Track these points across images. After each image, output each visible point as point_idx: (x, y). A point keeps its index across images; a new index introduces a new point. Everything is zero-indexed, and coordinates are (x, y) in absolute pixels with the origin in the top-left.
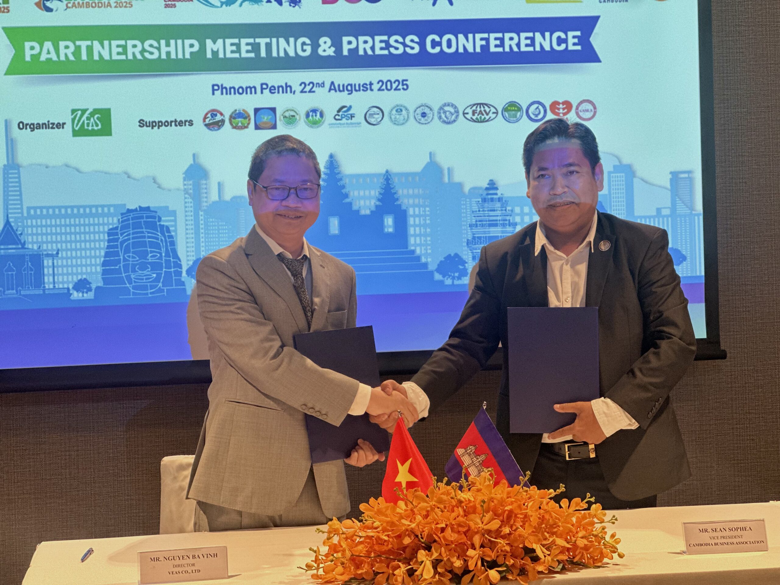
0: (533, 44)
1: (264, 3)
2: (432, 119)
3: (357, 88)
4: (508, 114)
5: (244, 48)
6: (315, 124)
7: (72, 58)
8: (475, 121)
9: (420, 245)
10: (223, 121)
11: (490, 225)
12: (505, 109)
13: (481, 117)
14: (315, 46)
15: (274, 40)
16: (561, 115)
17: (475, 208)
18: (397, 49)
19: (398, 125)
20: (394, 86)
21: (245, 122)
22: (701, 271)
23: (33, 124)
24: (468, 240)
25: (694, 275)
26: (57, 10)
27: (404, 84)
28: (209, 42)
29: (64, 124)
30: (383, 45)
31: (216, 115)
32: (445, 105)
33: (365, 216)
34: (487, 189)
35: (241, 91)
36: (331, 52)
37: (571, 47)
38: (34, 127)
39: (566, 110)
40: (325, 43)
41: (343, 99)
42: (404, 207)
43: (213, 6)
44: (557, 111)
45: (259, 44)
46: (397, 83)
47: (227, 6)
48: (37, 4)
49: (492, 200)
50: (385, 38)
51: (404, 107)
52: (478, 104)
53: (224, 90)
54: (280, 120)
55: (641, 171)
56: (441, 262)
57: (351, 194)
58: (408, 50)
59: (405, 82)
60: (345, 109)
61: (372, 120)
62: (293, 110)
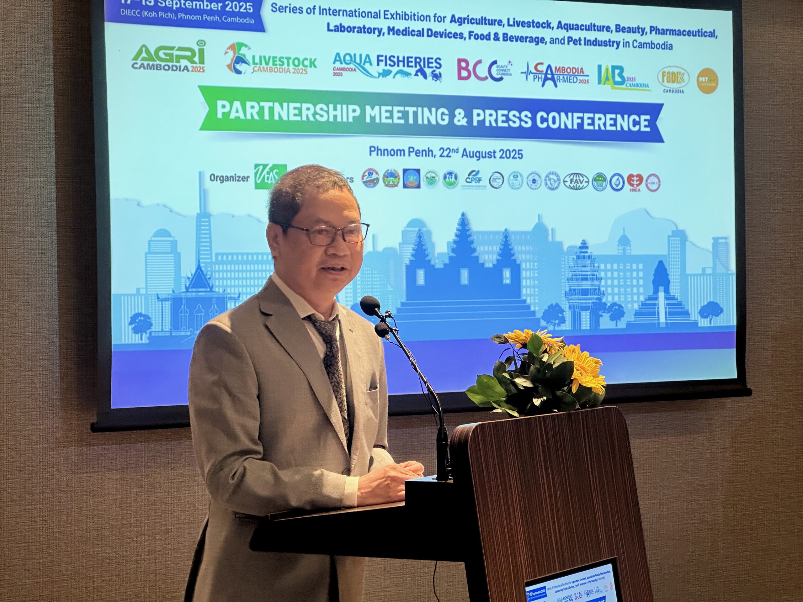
0: (615, 125)
1: (413, 76)
2: (541, 185)
3: (484, 155)
4: (597, 184)
5: (396, 115)
6: (451, 185)
7: (256, 117)
8: (572, 189)
9: (530, 295)
10: (377, 179)
11: (583, 279)
12: (595, 179)
13: (576, 185)
14: (452, 116)
15: (420, 109)
16: (635, 186)
17: (572, 264)
18: (514, 122)
19: (514, 189)
20: (512, 154)
21: (396, 180)
22: (733, 321)
23: (223, 177)
24: (566, 292)
25: (729, 325)
26: (245, 73)
27: (519, 154)
28: (368, 108)
29: (248, 177)
30: (504, 118)
31: (372, 174)
32: (550, 173)
33: (489, 269)
34: (580, 248)
35: (392, 153)
36: (464, 122)
37: (643, 129)
38: (223, 179)
39: (638, 182)
40: (460, 114)
41: (473, 164)
42: (518, 262)
44: (632, 182)
45: (408, 112)
46: (514, 152)
47: (383, 77)
48: (229, 66)
49: (584, 257)
50: (506, 112)
51: (520, 173)
52: (574, 174)
53: (379, 152)
54: (424, 181)
55: (691, 237)
56: (546, 310)
57: (478, 249)
58: (523, 124)
59: (520, 152)
60: (474, 173)
61: (495, 184)
62: (433, 172)
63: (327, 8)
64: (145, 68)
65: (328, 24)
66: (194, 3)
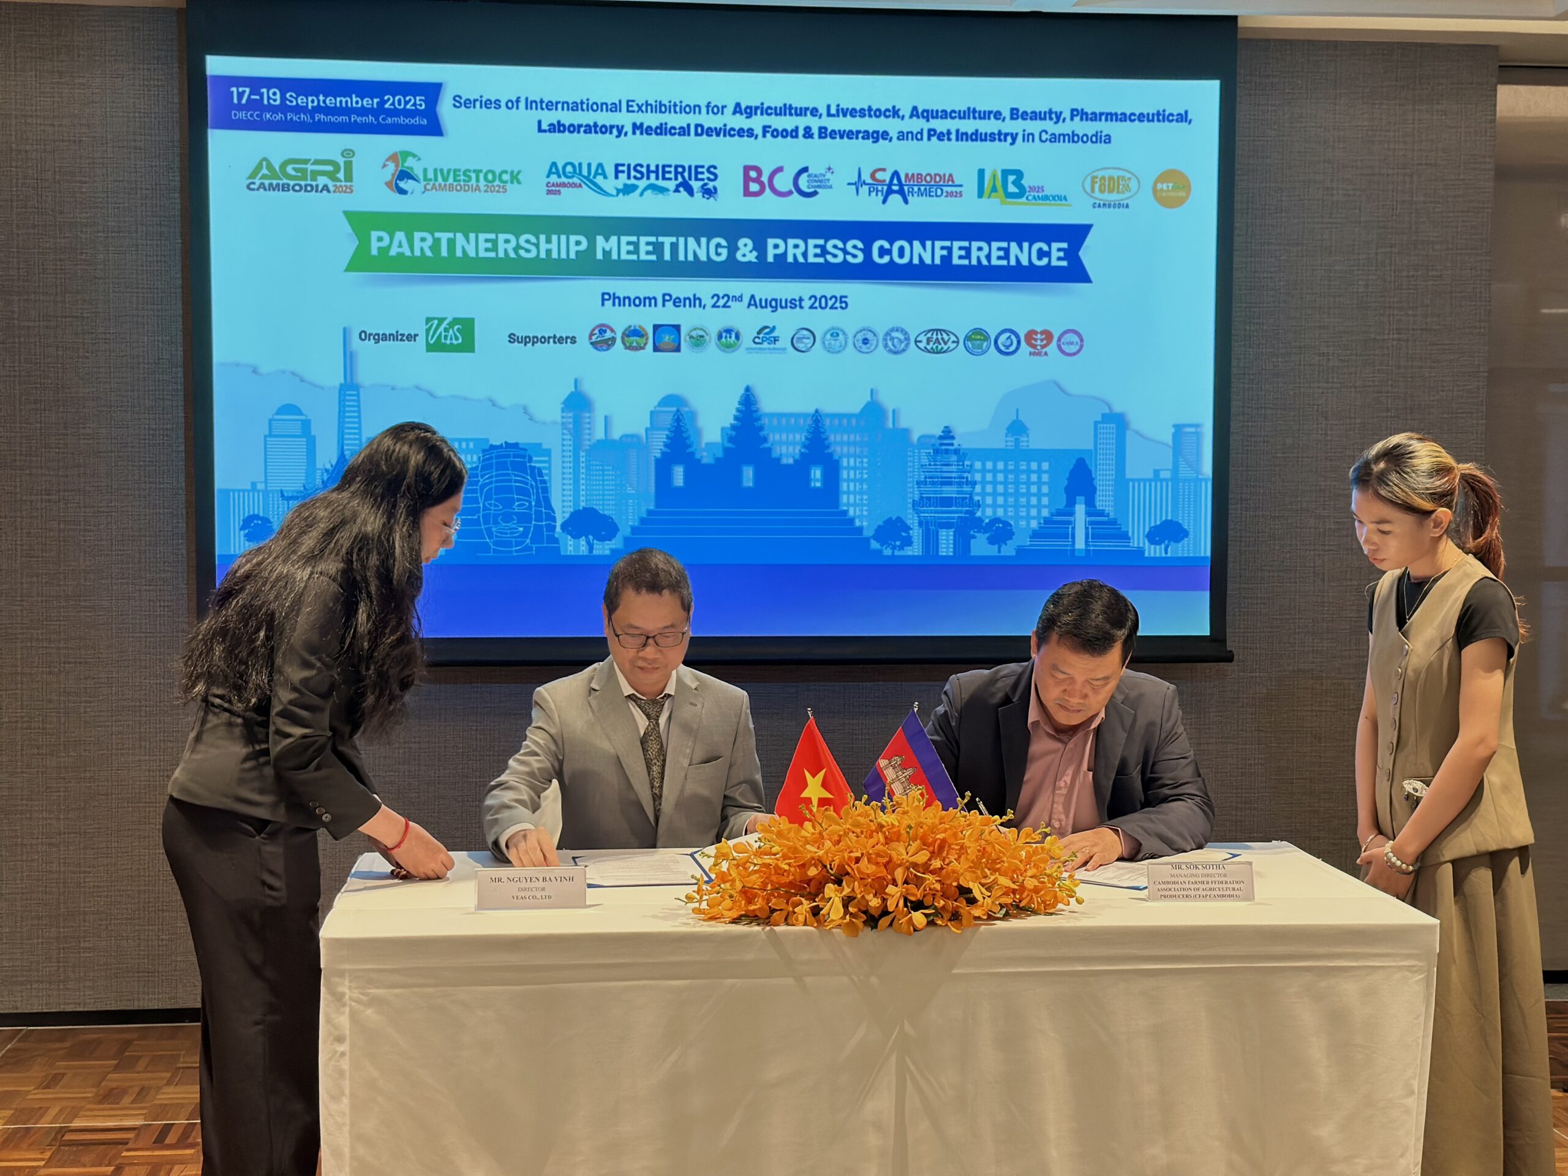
0: (1007, 257)
1: (671, 193)
2: (876, 346)
3: (783, 304)
4: (973, 345)
5: (643, 248)
6: (728, 347)
7: (429, 253)
8: (929, 352)
9: (855, 505)
10: (613, 339)
11: (943, 484)
12: (967, 338)
13: (937, 347)
14: (733, 249)
15: (682, 240)
16: (1039, 347)
17: (925, 461)
18: (835, 256)
19: (832, 353)
20: (830, 303)
21: (642, 341)
22: (1205, 549)
23: (378, 335)
24: (914, 501)
25: (1198, 555)
26: (412, 193)
27: (842, 302)
28: (600, 239)
29: (416, 335)
30: (818, 251)
31: (605, 332)
32: (893, 330)
33: (788, 466)
34: (941, 438)
35: (637, 302)
36: (752, 257)
37: (1055, 263)
38: (379, 338)
39: (1045, 342)
40: (745, 245)
41: (765, 317)
42: (836, 457)
43: (606, 194)
44: (1033, 342)
45: (662, 244)
46: (834, 300)
47: (624, 195)
48: (388, 184)
49: (947, 452)
50: (821, 242)
51: (842, 331)
52: (934, 330)
53: (617, 301)
54: (685, 341)
55: (1137, 421)
56: (880, 527)
57: (771, 437)
58: (849, 258)
59: (843, 299)
60: (767, 330)
61: (800, 346)
62: (701, 329)
63: (538, 100)
64: (265, 189)
65: (540, 122)
66: (338, 99)
